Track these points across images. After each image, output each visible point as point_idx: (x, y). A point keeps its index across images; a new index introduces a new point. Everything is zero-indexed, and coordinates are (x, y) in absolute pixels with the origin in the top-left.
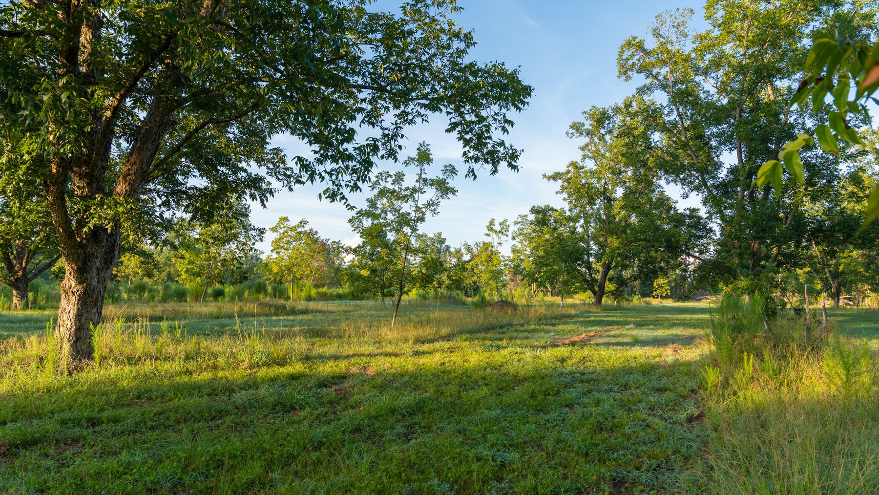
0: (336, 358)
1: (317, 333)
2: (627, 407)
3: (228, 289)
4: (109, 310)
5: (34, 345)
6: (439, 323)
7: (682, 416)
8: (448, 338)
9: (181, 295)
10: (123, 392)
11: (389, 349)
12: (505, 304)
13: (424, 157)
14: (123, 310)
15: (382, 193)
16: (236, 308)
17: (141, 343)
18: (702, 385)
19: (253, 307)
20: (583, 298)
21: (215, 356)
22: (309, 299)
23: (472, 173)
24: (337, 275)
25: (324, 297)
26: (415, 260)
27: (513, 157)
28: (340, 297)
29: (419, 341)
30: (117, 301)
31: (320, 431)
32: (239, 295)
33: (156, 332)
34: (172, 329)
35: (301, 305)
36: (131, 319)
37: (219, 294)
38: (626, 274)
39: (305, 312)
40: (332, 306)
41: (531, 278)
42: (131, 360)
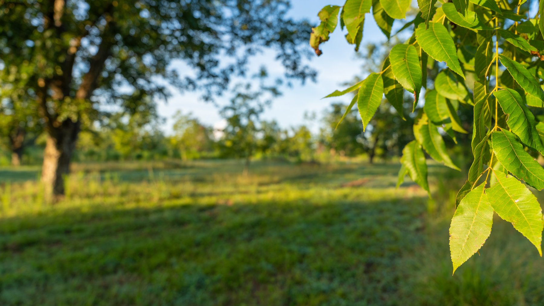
0: (210, 195)
1: (199, 180)
2: (380, 223)
3: (146, 154)
4: (74, 166)
5: (29, 187)
6: (273, 174)
7: (412, 227)
8: (278, 182)
9: (116, 158)
10: (84, 215)
11: (243, 189)
12: (314, 162)
13: (263, 73)
14: (83, 166)
15: (239, 95)
16: (150, 165)
17: (94, 187)
18: (426, 210)
19: (160, 165)
20: (362, 158)
21: (137, 194)
22: (195, 159)
23: (290, 85)
24: (211, 145)
25: (204, 158)
26: (260, 136)
27: (314, 75)
28: (213, 159)
29: (261, 184)
30: (78, 161)
31: (199, 237)
32: (151, 158)
33: (102, 180)
34: (112, 178)
35: (190, 163)
36: (87, 172)
37: (139, 157)
38: (389, 143)
39: (192, 167)
40: (209, 164)
41: (330, 146)
42: (89, 196)
